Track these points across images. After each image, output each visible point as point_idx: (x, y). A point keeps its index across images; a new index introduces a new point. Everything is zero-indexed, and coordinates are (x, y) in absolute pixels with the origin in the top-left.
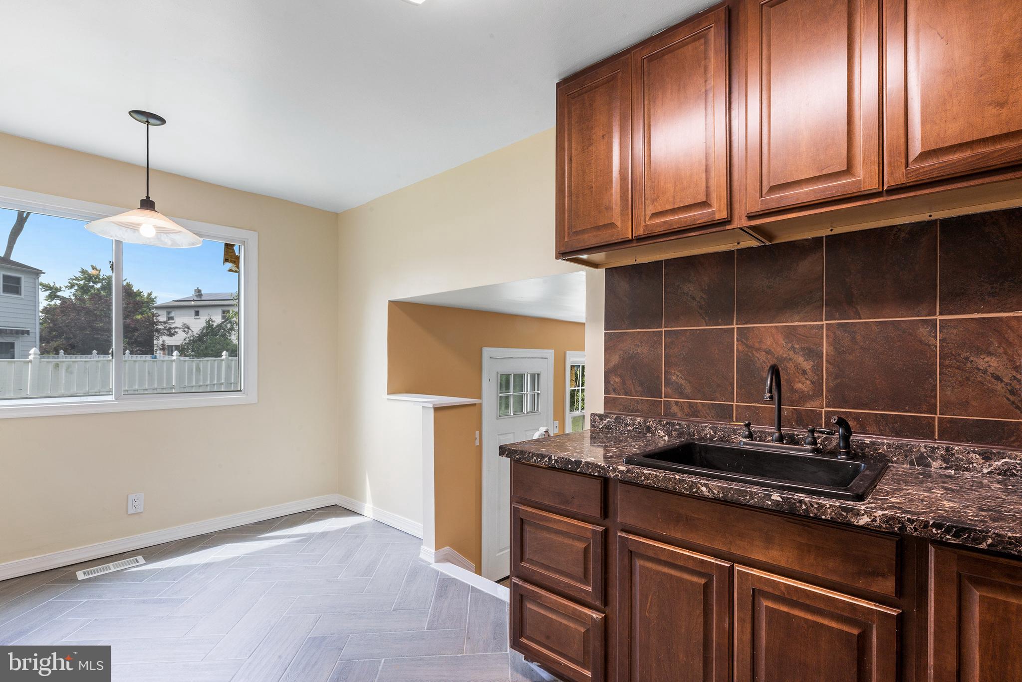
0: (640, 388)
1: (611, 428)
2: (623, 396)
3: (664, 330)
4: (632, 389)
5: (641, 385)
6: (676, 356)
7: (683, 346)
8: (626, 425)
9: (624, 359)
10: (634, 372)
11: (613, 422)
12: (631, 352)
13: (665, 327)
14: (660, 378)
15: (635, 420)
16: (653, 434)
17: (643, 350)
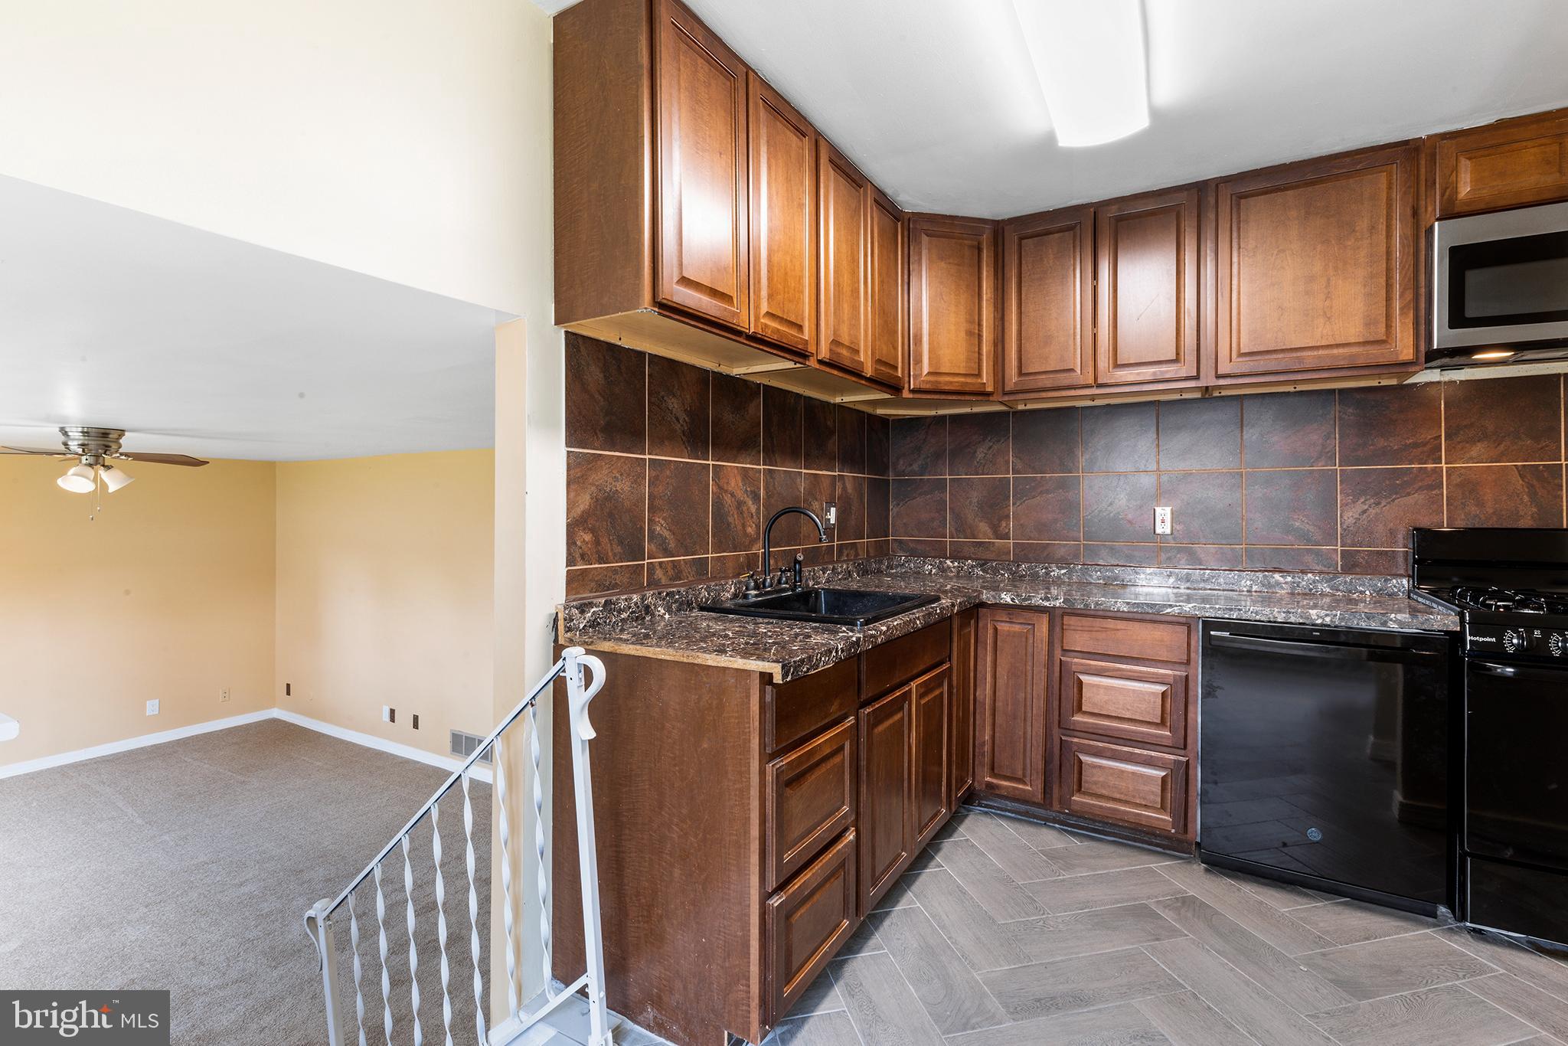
0: (619, 547)
1: (599, 624)
2: (597, 566)
3: (647, 457)
4: (609, 551)
5: (621, 543)
6: (660, 497)
7: (667, 484)
8: (620, 611)
9: (597, 500)
10: (611, 523)
11: (601, 611)
12: (608, 490)
13: (650, 454)
14: (642, 529)
15: (631, 599)
16: (653, 615)
17: (623, 486)
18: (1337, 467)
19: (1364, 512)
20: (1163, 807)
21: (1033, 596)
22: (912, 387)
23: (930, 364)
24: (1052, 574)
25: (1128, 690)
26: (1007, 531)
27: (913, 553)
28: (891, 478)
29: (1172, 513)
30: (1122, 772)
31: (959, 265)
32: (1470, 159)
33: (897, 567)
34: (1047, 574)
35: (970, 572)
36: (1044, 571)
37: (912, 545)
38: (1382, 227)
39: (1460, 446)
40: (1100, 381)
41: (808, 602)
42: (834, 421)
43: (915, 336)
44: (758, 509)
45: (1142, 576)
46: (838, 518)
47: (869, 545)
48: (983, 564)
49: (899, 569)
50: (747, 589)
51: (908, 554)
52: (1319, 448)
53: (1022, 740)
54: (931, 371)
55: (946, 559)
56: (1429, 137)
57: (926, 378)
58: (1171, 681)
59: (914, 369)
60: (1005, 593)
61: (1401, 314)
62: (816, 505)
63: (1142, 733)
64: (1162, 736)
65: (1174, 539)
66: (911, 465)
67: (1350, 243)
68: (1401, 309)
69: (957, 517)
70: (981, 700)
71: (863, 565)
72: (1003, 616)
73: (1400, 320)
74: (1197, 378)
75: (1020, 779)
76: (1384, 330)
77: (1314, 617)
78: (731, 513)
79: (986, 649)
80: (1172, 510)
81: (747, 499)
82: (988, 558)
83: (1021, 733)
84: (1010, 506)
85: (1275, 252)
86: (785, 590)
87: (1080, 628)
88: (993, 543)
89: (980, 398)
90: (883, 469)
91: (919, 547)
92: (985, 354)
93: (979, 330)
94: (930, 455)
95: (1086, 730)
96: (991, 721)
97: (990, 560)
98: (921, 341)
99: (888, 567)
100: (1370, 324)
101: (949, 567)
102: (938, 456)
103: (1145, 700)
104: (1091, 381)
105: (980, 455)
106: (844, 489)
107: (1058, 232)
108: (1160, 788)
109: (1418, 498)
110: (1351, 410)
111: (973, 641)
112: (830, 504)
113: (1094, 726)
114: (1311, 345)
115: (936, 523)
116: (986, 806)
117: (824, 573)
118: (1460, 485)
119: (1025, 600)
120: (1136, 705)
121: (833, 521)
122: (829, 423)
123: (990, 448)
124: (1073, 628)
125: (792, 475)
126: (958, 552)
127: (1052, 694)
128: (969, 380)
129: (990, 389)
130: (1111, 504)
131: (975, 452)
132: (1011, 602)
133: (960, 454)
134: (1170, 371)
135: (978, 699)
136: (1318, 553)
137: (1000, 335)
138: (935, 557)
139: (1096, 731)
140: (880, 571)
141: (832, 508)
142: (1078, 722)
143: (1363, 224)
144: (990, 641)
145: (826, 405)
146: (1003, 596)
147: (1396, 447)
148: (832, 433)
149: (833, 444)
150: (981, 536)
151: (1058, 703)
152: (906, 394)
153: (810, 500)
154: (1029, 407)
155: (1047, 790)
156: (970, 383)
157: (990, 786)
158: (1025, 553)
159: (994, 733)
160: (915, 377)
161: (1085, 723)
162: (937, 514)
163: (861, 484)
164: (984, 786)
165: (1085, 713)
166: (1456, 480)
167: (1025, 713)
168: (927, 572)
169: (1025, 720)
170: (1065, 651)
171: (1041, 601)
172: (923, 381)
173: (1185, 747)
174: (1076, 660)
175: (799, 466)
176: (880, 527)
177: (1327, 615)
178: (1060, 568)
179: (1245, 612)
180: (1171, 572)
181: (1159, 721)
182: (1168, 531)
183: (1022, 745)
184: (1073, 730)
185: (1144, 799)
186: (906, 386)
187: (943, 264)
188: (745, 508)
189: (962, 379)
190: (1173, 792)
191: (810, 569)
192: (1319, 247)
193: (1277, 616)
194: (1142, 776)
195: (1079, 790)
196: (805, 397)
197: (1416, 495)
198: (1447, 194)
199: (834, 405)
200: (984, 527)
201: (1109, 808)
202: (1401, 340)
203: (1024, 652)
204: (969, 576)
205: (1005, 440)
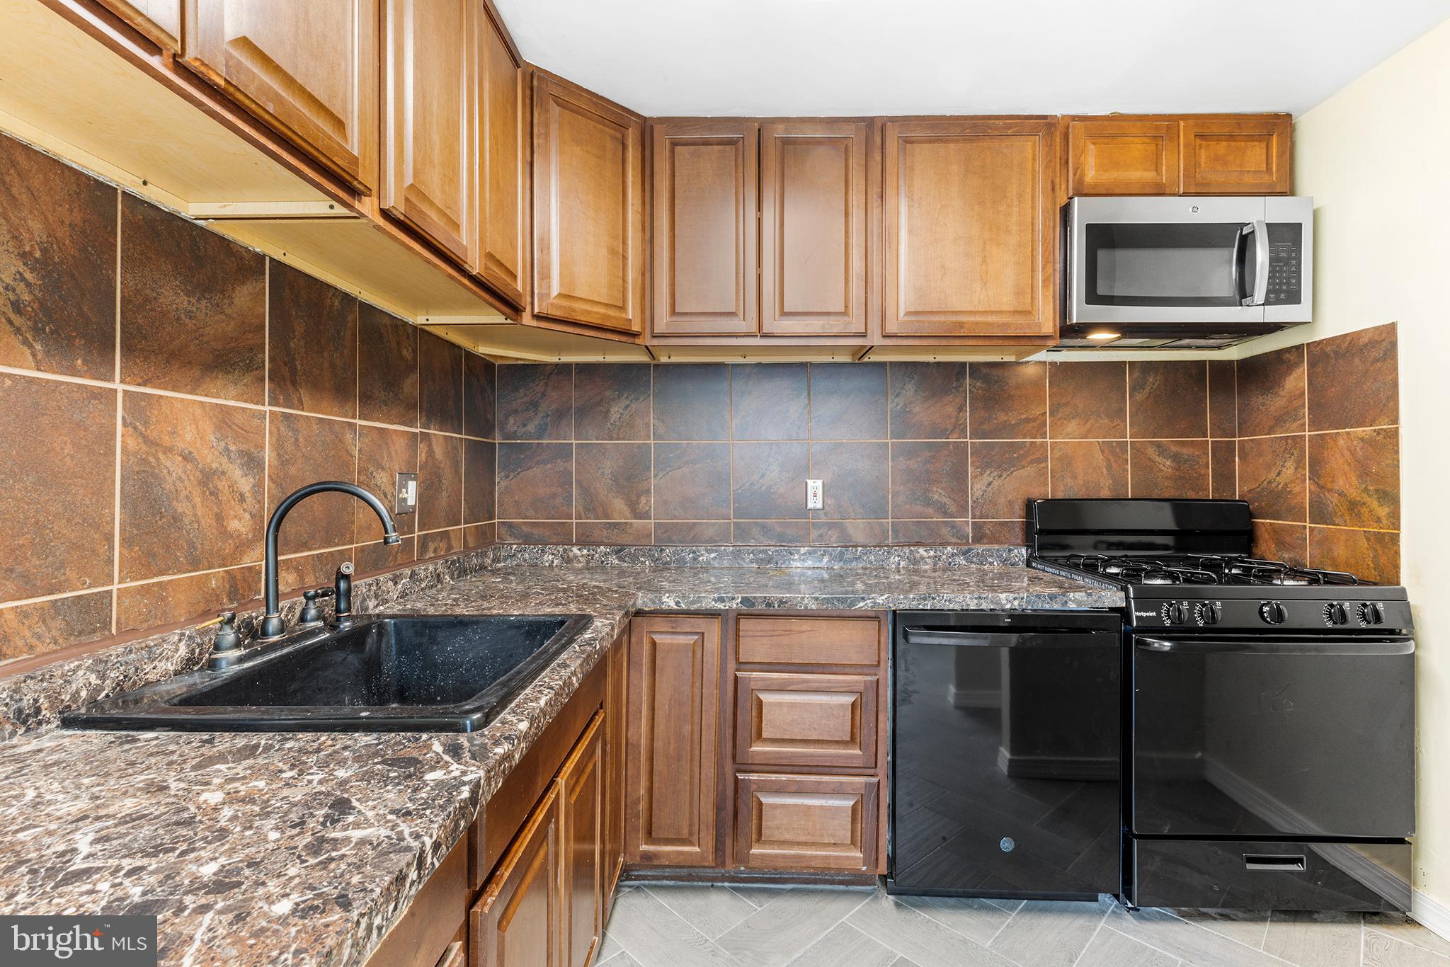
18: (968, 440)
19: (990, 484)
20: (853, 843)
21: (704, 597)
22: (536, 310)
23: (562, 284)
24: (700, 559)
25: (815, 705)
26: (647, 508)
27: (528, 540)
28: (497, 442)
29: (824, 486)
30: (809, 807)
31: (599, 158)
32: (1094, 144)
33: (505, 559)
34: (695, 559)
35: (602, 562)
36: (691, 555)
37: (525, 529)
38: (1028, 197)
39: (1059, 423)
40: (765, 330)
41: (363, 643)
42: (415, 351)
43: (541, 239)
44: (259, 485)
45: (796, 557)
46: (420, 497)
47: (467, 532)
48: (619, 551)
49: (509, 561)
50: (217, 648)
51: (520, 541)
52: (953, 420)
53: (688, 787)
54: (564, 292)
55: (573, 545)
56: (1064, 117)
57: (556, 301)
58: (861, 688)
59: (540, 286)
60: (667, 595)
61: (1043, 287)
62: (382, 478)
63: (831, 756)
64: (852, 757)
65: (826, 514)
66: (525, 425)
67: (1002, 209)
68: (1044, 281)
69: (586, 492)
70: (635, 742)
71: (459, 562)
72: (660, 624)
73: (1043, 293)
74: (864, 335)
75: (686, 839)
76: (1030, 300)
77: (1004, 602)
78: (185, 493)
79: (641, 672)
80: (823, 482)
81: (226, 466)
82: (624, 542)
83: (687, 778)
84: (650, 478)
85: (939, 207)
86: (313, 633)
87: (759, 634)
88: (631, 524)
89: (624, 339)
90: (487, 430)
91: (535, 531)
92: (630, 282)
93: (623, 250)
94: (550, 413)
95: (768, 762)
96: (647, 768)
97: (627, 546)
98: (549, 248)
99: (493, 560)
100: (1018, 294)
101: (575, 557)
102: (561, 414)
103: (833, 715)
104: (754, 329)
105: (614, 416)
106: (430, 452)
107: (718, 144)
108: (850, 819)
109: (1029, 471)
110: (978, 384)
111: (625, 664)
112: (407, 475)
113: (777, 756)
114: (969, 309)
115: (558, 501)
116: (638, 878)
117: (396, 584)
118: (1061, 459)
119: (693, 602)
120: (823, 722)
121: (411, 501)
122: (405, 352)
123: (627, 407)
124: (750, 633)
125: (337, 428)
126: (588, 536)
127: (725, 720)
128: (612, 312)
129: (636, 327)
130: (763, 476)
131: (608, 411)
132: (676, 607)
133: (589, 412)
134: (836, 326)
135: (630, 741)
136: (953, 526)
137: (648, 261)
138: (557, 544)
139: (778, 762)
140: (482, 567)
141: (410, 483)
142: (758, 753)
143: (1013, 191)
144: (646, 661)
145: (399, 326)
146: (665, 599)
147: (1013, 422)
148: (412, 368)
149: (412, 385)
150: (615, 515)
151: (731, 731)
152: (527, 319)
153: (371, 469)
154: (674, 359)
155: (719, 848)
156: (614, 317)
157: (647, 857)
158: (667, 535)
159: (652, 783)
160: (541, 296)
161: (765, 753)
162: (560, 489)
163: (456, 448)
164: (638, 858)
165: (766, 740)
166: (1058, 454)
167: (692, 750)
168: (547, 564)
169: (692, 760)
170: (740, 665)
171: (713, 603)
172: (552, 304)
173: (876, 767)
174: (755, 674)
175: (350, 414)
176: (483, 506)
177: (1015, 599)
178: (709, 551)
179: (939, 601)
180: (824, 551)
181: (848, 738)
182: (820, 506)
183: (688, 794)
184: (752, 764)
185: (833, 836)
186: (528, 309)
187: (578, 150)
188: (222, 484)
189: (602, 310)
190: (864, 821)
191: (369, 580)
192: (976, 208)
193: (969, 603)
194: (830, 808)
195: (759, 840)
196: (360, 302)
197: (1028, 468)
198: (1078, 174)
199: (415, 327)
200: (619, 504)
201: (794, 856)
202: (1043, 313)
203: (690, 671)
204: (602, 567)
205: (645, 399)
